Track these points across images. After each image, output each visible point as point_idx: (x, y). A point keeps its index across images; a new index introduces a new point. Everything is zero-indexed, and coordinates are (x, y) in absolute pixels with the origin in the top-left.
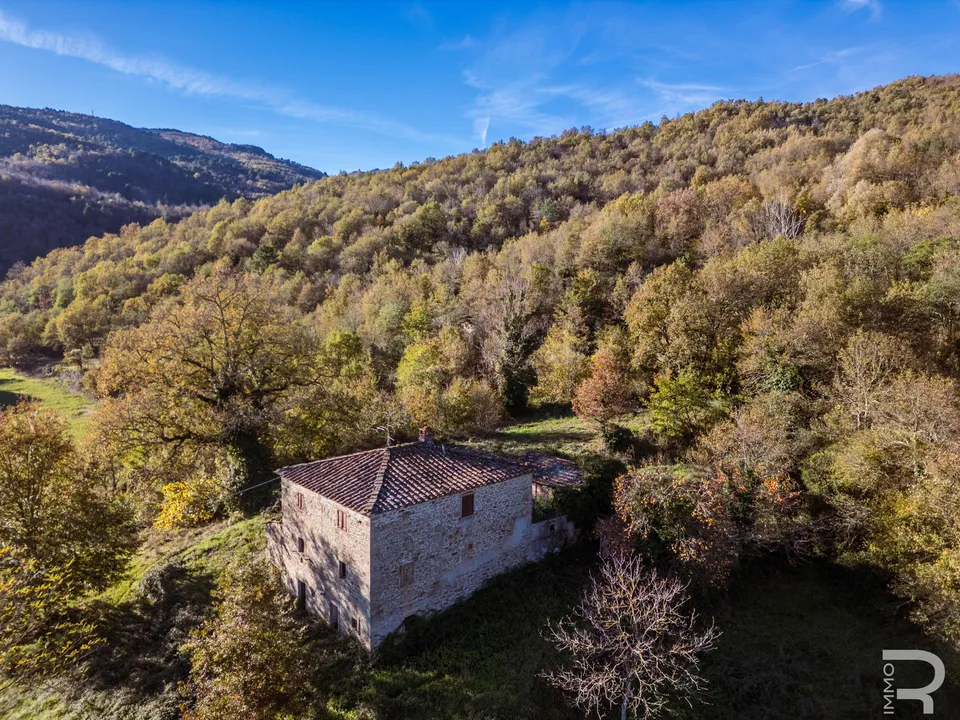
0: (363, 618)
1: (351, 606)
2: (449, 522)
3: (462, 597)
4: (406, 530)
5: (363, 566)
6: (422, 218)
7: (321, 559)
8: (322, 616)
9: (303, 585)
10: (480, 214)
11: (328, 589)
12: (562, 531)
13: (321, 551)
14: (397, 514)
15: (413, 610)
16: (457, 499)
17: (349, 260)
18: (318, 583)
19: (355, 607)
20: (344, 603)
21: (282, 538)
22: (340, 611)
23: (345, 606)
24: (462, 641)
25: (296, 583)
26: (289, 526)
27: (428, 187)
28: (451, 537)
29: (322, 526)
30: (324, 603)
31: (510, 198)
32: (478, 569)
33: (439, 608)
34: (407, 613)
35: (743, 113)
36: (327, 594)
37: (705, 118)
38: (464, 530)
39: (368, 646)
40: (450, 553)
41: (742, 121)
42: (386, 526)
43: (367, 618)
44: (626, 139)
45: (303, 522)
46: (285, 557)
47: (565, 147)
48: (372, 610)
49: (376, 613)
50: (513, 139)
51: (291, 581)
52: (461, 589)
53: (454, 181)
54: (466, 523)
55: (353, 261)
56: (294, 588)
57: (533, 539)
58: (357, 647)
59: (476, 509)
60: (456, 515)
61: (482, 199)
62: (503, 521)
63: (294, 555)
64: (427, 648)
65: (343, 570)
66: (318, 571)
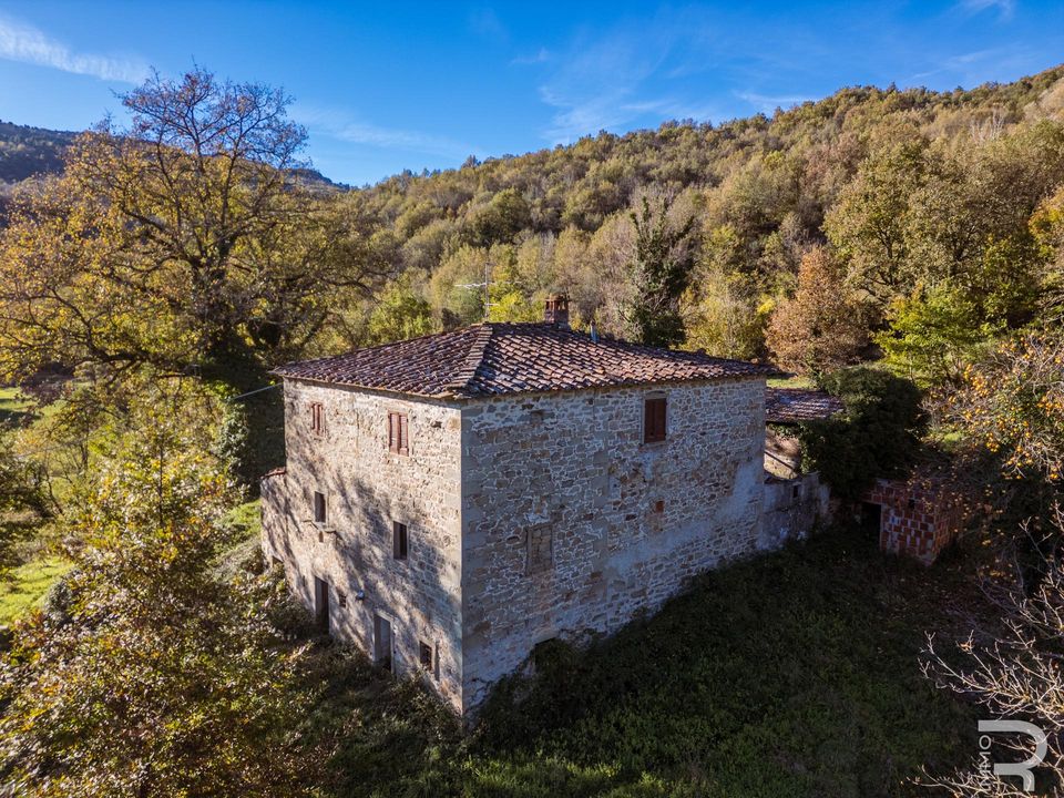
0: (445, 641)
1: (419, 618)
2: (620, 448)
3: (645, 610)
4: (538, 451)
5: (444, 524)
6: (500, 206)
7: (358, 528)
8: (360, 646)
9: (323, 586)
10: (569, 205)
11: (371, 587)
12: (812, 500)
13: (357, 511)
14: (518, 412)
15: (552, 630)
16: (634, 403)
17: (414, 253)
18: (351, 577)
19: (428, 618)
20: (404, 610)
21: (287, 501)
22: (396, 629)
23: (406, 617)
24: (661, 697)
25: (311, 585)
26: (299, 474)
27: (506, 178)
28: (623, 480)
29: (358, 457)
30: (363, 617)
31: (604, 185)
32: (673, 555)
33: (601, 629)
34: (539, 634)
35: (874, 96)
36: (369, 597)
37: (828, 106)
38: (648, 471)
39: (457, 703)
40: (623, 514)
41: (876, 104)
42: (496, 432)
43: (455, 640)
44: (736, 131)
45: (322, 460)
46: (292, 536)
47: (664, 139)
48: (466, 622)
49: (475, 631)
50: (603, 133)
51: (303, 582)
52: (643, 592)
53: (537, 172)
54: (650, 457)
55: (418, 254)
56: (308, 593)
57: (765, 509)
58: (431, 706)
59: (670, 431)
60: (635, 436)
61: (572, 188)
62: (715, 464)
63: (307, 529)
64: (586, 711)
65: (402, 542)
66: (352, 554)
